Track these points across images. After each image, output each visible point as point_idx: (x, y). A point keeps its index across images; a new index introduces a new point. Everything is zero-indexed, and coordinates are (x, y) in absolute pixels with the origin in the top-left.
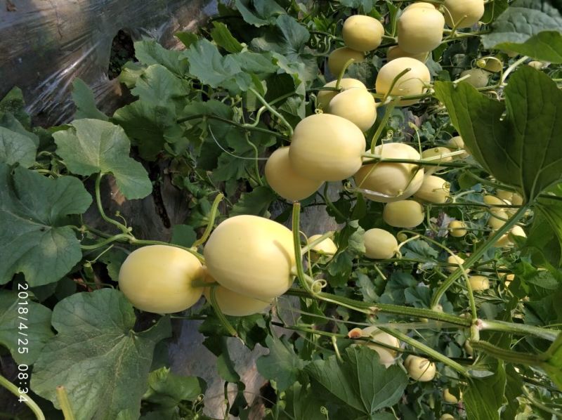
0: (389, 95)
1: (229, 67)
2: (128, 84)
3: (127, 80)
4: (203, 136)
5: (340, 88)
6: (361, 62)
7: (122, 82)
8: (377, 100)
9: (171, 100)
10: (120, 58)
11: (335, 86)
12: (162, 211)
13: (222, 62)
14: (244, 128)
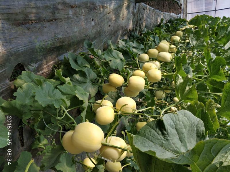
0: (120, 110)
1: (55, 93)
2: (16, 86)
3: (16, 84)
4: (40, 119)
5: (101, 104)
6: (114, 91)
7: (15, 84)
8: (115, 112)
9: (32, 98)
10: (17, 73)
11: (100, 103)
12: (21, 138)
13: (53, 91)
14: (57, 119)
